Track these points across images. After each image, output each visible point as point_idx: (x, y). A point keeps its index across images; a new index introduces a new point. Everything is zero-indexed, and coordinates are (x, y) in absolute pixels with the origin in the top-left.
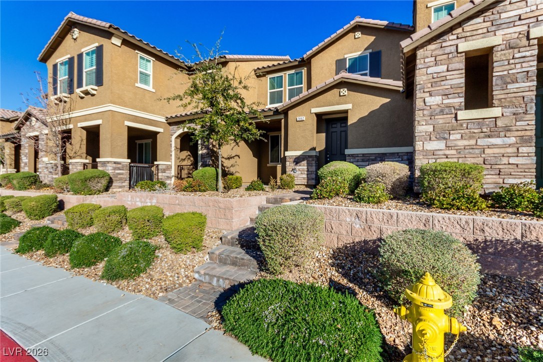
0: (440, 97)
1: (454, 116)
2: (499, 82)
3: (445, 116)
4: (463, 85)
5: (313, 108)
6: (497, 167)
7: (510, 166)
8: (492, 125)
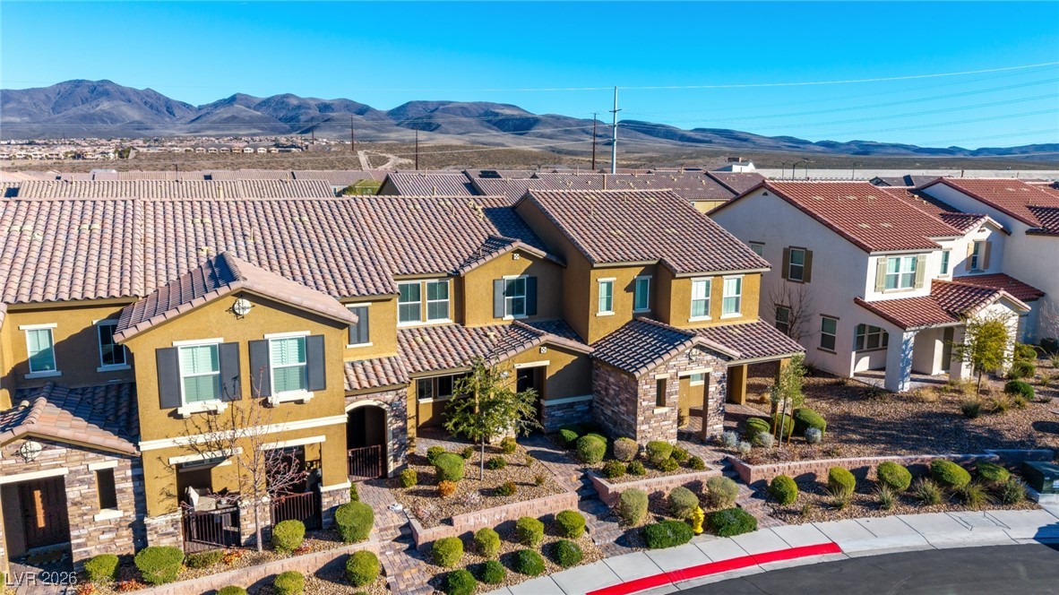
0: (647, 401)
1: (652, 411)
2: (668, 394)
3: (649, 411)
4: (656, 395)
5: (514, 362)
8: (665, 415)
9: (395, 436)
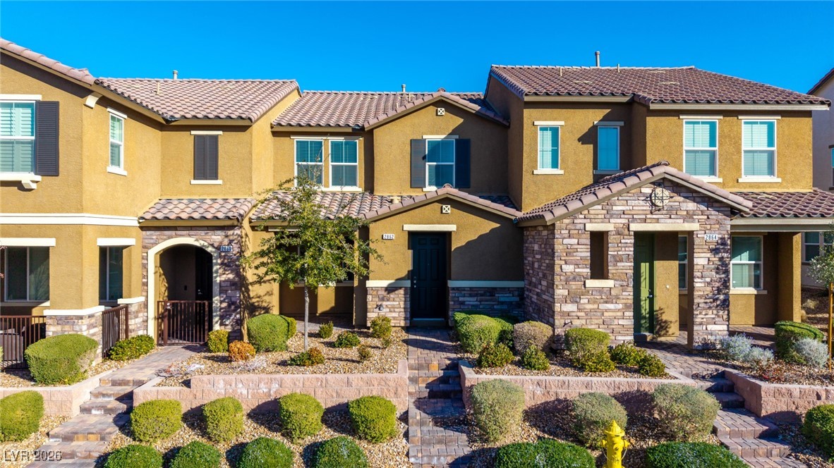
0: (573, 266)
1: (583, 283)
2: (612, 260)
3: (577, 283)
4: (589, 258)
5: (406, 224)
6: (612, 327)
7: (619, 326)
8: (608, 293)
9: (222, 291)
